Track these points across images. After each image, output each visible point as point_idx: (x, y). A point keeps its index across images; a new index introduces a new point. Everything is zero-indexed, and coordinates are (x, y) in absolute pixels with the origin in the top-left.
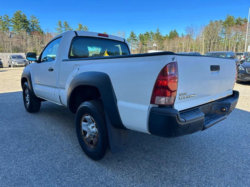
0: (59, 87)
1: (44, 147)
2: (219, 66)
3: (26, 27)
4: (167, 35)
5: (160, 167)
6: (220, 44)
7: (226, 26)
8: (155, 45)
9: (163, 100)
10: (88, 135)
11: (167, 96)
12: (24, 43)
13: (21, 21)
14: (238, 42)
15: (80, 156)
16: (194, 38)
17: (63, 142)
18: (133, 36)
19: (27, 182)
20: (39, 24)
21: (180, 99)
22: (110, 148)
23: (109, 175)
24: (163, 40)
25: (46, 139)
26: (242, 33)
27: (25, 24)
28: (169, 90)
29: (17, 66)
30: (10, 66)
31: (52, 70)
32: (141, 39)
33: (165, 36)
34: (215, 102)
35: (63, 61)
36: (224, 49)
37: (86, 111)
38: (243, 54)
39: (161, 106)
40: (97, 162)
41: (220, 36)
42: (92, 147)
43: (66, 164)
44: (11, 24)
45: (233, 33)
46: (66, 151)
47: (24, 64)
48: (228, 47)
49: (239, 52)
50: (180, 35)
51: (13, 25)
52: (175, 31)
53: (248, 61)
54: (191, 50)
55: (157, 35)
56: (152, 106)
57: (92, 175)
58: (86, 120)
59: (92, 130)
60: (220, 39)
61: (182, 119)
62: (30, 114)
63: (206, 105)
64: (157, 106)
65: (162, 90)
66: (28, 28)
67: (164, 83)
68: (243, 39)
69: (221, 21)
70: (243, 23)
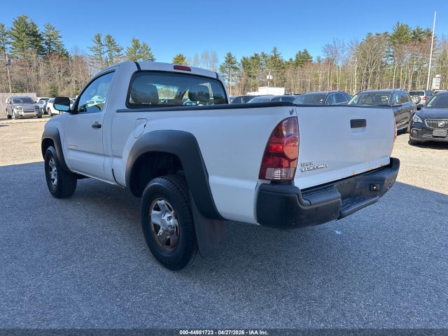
0: (110, 154)
1: (90, 253)
2: (365, 120)
3: (36, 46)
4: (291, 60)
5: (276, 279)
6: (385, 75)
7: (394, 43)
8: (269, 77)
9: (277, 174)
10: (161, 231)
11: (283, 167)
12: (34, 75)
13: (27, 34)
14: (416, 72)
15: (149, 265)
16: (340, 64)
17: (119, 244)
18: (230, 60)
19: (69, 303)
20: (60, 40)
21: (302, 171)
22: (198, 249)
23: (197, 291)
24: (284, 68)
25: (91, 241)
26: (423, 56)
27: (36, 40)
28: (286, 158)
29: (22, 117)
30: (10, 117)
31: (99, 126)
32: (244, 67)
33: (288, 60)
34: (360, 176)
35: (118, 111)
36: (392, 84)
37: (158, 193)
38: (422, 94)
39: (274, 182)
40: (176, 274)
41: (384, 60)
42: (169, 249)
43: (127, 277)
44: (9, 40)
45: (408, 56)
46: (125, 257)
47: (35, 113)
48: (399, 80)
49: (419, 88)
50: (314, 60)
51: (13, 41)
52: (306, 52)
53: (428, 106)
54: (335, 86)
55: (274, 58)
56: (261, 182)
57: (170, 292)
58: (158, 207)
59: (168, 222)
60: (385, 66)
61: (305, 201)
62: (58, 201)
63: (345, 181)
64: (269, 182)
65: (276, 159)
66: (41, 47)
67: (278, 148)
68: (425, 65)
69: (386, 33)
70: (424, 38)
